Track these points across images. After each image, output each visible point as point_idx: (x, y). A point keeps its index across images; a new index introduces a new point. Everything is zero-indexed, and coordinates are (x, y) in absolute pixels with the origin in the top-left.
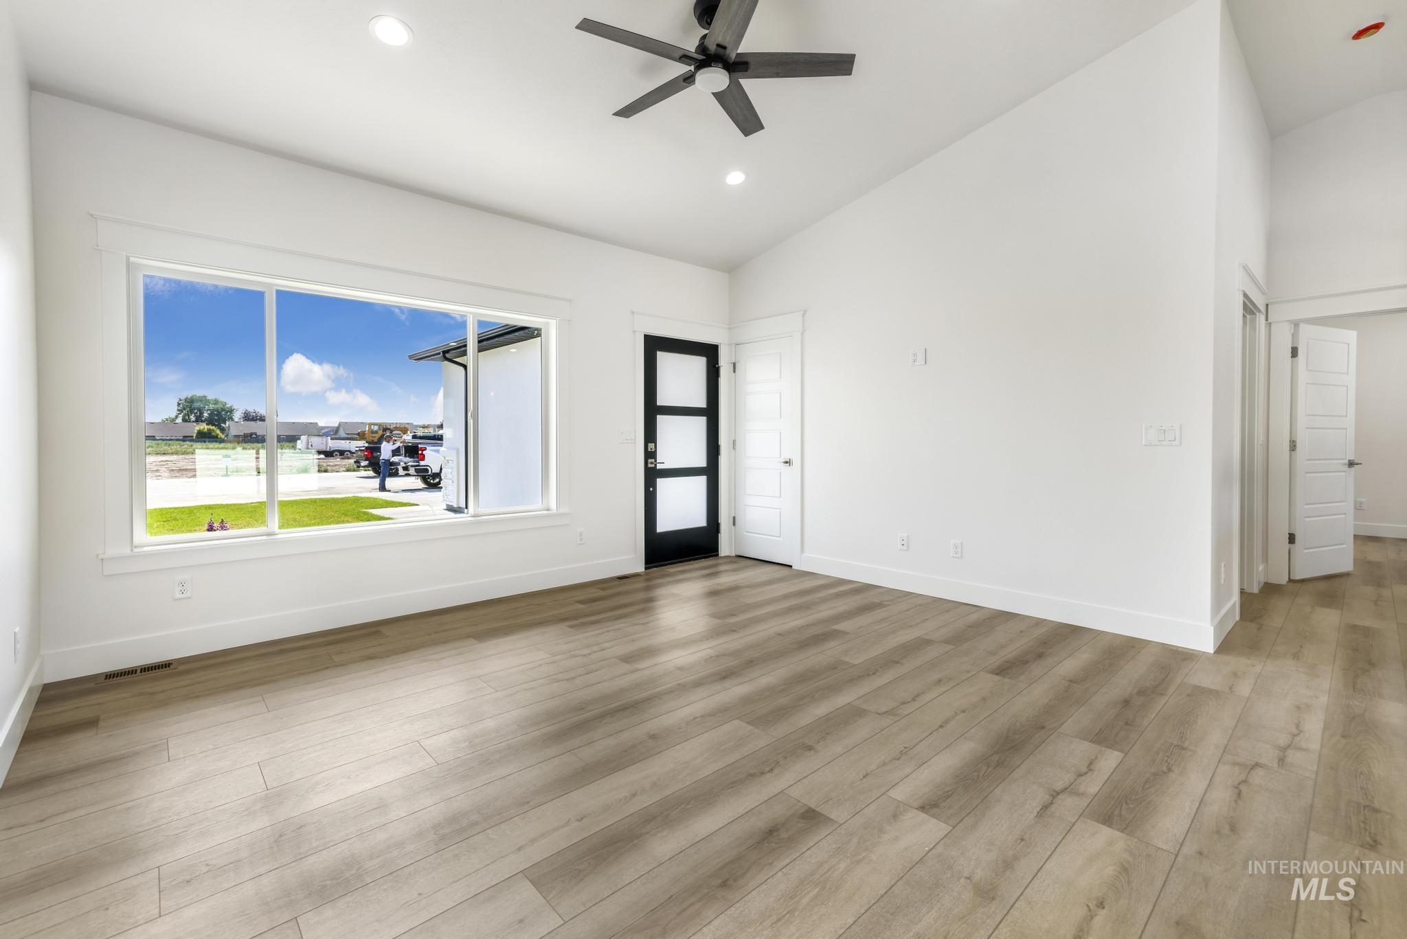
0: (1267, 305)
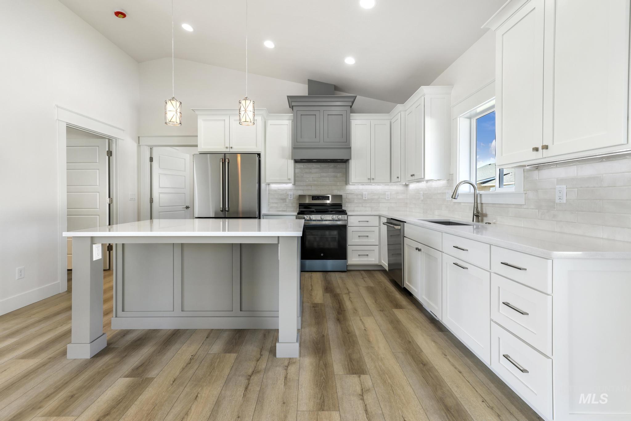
0: (139, 137)
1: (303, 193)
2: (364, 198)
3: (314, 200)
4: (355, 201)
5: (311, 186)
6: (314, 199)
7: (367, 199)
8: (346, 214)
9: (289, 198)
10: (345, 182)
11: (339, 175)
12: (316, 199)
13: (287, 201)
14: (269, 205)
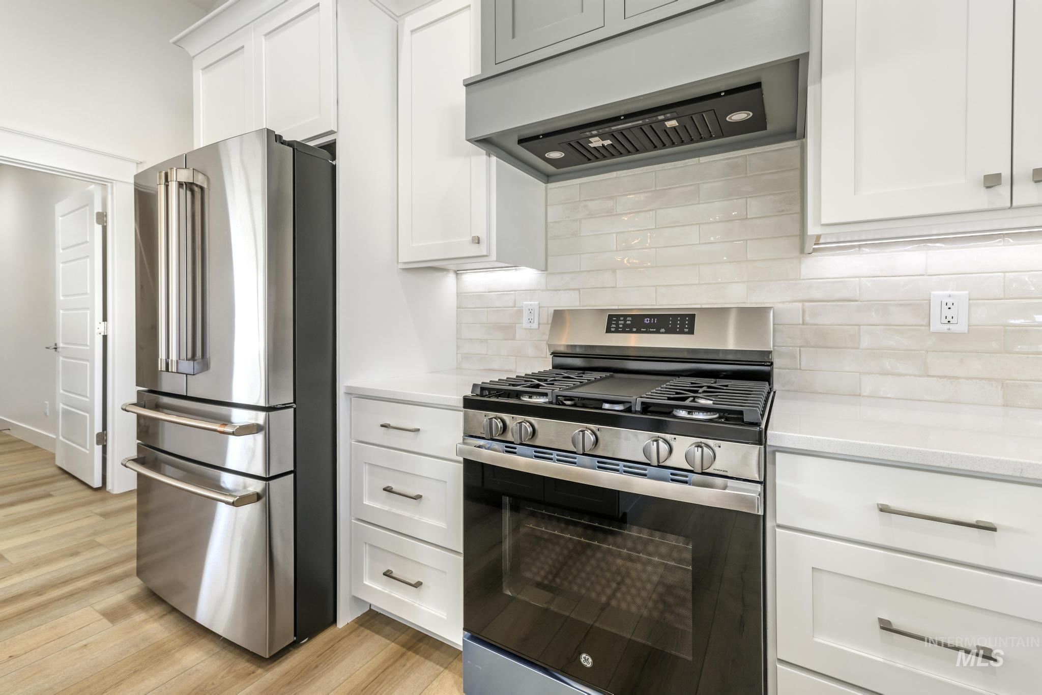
1: (578, 304)
2: (937, 326)
3: (617, 331)
4: (866, 341)
5: (614, 271)
6: (617, 324)
7: (961, 327)
8: (760, 439)
9: (525, 324)
10: (796, 241)
11: (755, 206)
12: (627, 329)
13: (519, 334)
14: (458, 347)
